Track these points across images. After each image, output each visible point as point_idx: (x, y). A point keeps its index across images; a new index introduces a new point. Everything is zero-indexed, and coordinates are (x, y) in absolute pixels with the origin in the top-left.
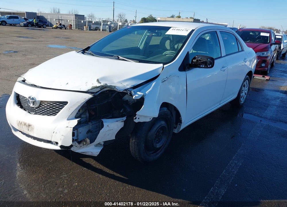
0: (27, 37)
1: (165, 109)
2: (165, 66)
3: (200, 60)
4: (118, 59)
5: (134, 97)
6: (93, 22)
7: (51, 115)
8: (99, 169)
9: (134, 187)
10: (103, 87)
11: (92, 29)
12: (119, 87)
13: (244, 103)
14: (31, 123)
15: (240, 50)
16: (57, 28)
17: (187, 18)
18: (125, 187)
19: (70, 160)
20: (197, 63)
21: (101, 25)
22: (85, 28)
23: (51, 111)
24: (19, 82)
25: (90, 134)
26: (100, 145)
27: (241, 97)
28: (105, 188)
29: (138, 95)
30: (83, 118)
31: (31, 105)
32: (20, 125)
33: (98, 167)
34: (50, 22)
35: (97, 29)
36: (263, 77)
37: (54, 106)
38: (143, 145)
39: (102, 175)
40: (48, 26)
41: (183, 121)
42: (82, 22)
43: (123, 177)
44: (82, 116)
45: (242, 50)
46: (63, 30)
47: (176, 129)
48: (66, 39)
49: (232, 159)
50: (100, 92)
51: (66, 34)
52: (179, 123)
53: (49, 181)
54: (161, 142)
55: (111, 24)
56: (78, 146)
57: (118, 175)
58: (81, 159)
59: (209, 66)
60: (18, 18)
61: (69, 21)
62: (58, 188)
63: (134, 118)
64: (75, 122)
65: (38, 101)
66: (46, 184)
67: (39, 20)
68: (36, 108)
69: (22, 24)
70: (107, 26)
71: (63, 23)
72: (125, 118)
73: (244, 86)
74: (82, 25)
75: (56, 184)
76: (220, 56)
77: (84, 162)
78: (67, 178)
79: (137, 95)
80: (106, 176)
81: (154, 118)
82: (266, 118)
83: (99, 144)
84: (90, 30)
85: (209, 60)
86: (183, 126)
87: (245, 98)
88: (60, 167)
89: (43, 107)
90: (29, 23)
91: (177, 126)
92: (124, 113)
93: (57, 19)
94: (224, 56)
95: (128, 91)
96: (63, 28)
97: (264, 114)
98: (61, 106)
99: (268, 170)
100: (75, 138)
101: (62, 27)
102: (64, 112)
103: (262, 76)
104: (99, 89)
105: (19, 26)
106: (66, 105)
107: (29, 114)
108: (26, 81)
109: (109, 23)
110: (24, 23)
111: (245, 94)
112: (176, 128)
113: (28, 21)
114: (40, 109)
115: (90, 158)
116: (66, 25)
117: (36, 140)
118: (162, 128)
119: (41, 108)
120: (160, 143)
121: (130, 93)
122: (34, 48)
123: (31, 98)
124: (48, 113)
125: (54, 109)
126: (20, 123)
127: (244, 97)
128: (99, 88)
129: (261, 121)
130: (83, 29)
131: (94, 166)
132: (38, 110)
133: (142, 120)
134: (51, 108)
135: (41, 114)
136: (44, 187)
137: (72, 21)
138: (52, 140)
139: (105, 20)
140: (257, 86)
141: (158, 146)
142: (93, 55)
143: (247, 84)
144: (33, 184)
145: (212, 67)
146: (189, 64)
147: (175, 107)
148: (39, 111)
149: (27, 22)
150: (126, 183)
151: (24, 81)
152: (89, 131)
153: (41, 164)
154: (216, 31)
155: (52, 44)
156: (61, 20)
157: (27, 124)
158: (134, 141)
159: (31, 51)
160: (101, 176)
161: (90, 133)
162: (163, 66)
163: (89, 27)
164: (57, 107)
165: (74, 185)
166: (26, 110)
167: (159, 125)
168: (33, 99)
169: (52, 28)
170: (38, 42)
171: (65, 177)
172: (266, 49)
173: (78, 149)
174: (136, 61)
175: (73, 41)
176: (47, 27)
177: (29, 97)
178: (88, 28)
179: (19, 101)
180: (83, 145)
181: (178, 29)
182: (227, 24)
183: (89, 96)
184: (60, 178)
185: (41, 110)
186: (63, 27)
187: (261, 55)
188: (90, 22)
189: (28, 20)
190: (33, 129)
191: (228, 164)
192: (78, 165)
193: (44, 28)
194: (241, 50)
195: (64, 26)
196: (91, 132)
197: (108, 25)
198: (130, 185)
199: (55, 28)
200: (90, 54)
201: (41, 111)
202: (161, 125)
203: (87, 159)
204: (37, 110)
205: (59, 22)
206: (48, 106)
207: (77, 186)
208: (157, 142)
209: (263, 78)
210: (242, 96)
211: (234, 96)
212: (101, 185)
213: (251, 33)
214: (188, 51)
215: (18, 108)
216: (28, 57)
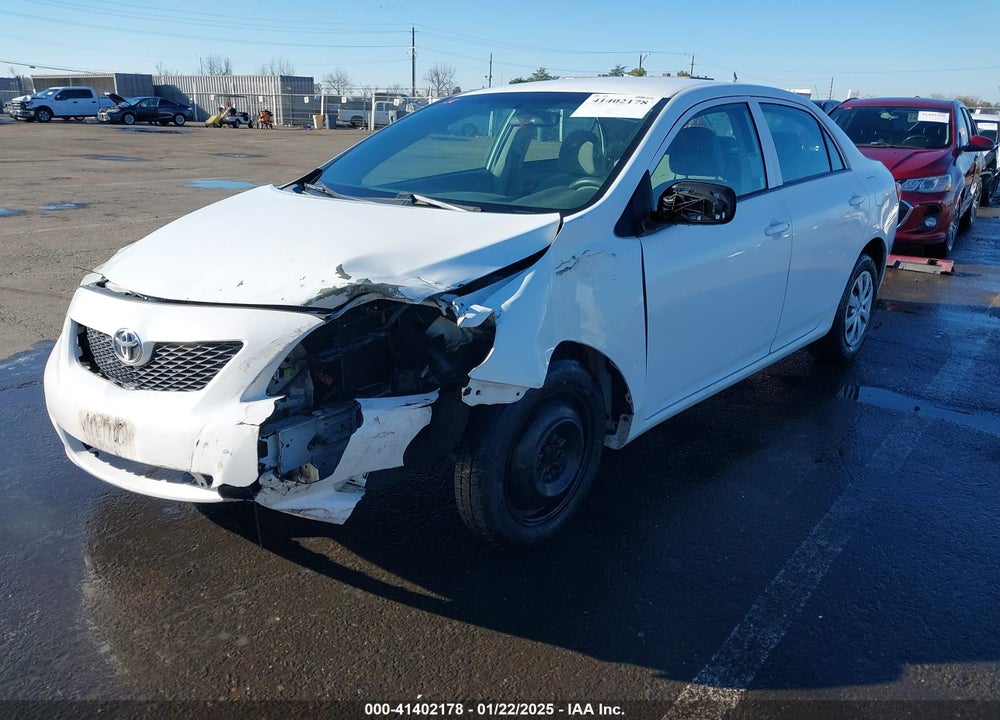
0: (121, 158)
1: (573, 367)
2: (566, 219)
3: (687, 198)
4: (414, 202)
5: (460, 321)
6: (344, 101)
7: (189, 387)
8: (355, 572)
9: (472, 627)
10: (356, 291)
11: (341, 123)
12: (408, 290)
13: (859, 350)
14: (123, 416)
15: (837, 165)
16: (221, 123)
17: (669, 75)
18: (441, 626)
19: (257, 543)
20: (676, 208)
21: (369, 108)
22: (315, 120)
23: (188, 375)
24: (87, 287)
25: (319, 450)
26: (355, 488)
27: (847, 329)
28: (373, 630)
29: (472, 314)
30: (296, 397)
31: (126, 359)
32: (89, 426)
33: (350, 564)
34: (197, 105)
35: (357, 123)
36: (932, 263)
37: (198, 358)
38: (500, 486)
39: (365, 590)
40: (191, 119)
41: (636, 409)
42: (306, 100)
43: (433, 595)
44: (294, 391)
45: (845, 168)
46: (243, 129)
47: (616, 436)
48: (250, 160)
49: (809, 535)
50: (348, 307)
51: (250, 141)
52: (622, 416)
53: (187, 609)
54: (562, 477)
55: (405, 103)
56: (280, 487)
57: (419, 589)
58: (293, 539)
59: (718, 217)
60: (91, 96)
61: (261, 99)
62: (217, 632)
63: (463, 390)
64: (266, 408)
65: (147, 343)
66: (178, 620)
67: (160, 98)
68: (141, 370)
69: (104, 115)
70: (392, 113)
71: (241, 106)
72: (434, 396)
73: (857, 292)
74: (307, 111)
75: (212, 621)
76: (763, 187)
77: (304, 549)
78: (246, 600)
79: (469, 315)
80: (378, 594)
81: (531, 392)
82: (934, 400)
83: (349, 485)
84: (334, 126)
85: (717, 195)
86: (639, 426)
87: (861, 332)
88: (224, 567)
89: (163, 363)
90: (129, 110)
91: (616, 426)
92: (430, 380)
93: (221, 95)
94: (778, 188)
95: (441, 303)
96: (240, 123)
97: (930, 387)
98: (220, 357)
99: (934, 567)
100: (269, 461)
101: (237, 120)
102: (232, 374)
103: (926, 261)
104: (343, 299)
105: (92, 123)
106: (235, 352)
107: (118, 388)
108: (108, 285)
109: (397, 102)
110: (113, 111)
111: (863, 319)
112: (613, 433)
113: (122, 104)
114: (154, 371)
115: (326, 538)
116: (251, 115)
117: (143, 477)
118: (565, 430)
119: (155, 366)
120: (558, 482)
121: (448, 310)
122: (143, 191)
123: (125, 334)
124: (180, 383)
125: (198, 367)
126: (90, 421)
127: (857, 331)
128: (346, 293)
129: (917, 409)
130: (308, 126)
131: (338, 562)
132: (148, 375)
133: (490, 398)
134: (188, 366)
135: (157, 386)
136: (171, 630)
137: (271, 98)
138: (194, 470)
139: (385, 91)
140: (909, 296)
141: (550, 491)
142: (330, 196)
143: (867, 285)
144: (136, 622)
145: (729, 218)
146: (652, 212)
147: (607, 360)
148: (150, 378)
149: (122, 109)
150: (445, 615)
151: (102, 285)
152: (315, 442)
153: (162, 557)
154: (747, 103)
155: (205, 177)
156: (235, 96)
157: (112, 422)
158: (468, 472)
159: (131, 202)
160: (359, 593)
161: (320, 447)
162: (562, 219)
163: (329, 116)
164: (209, 362)
165: (270, 621)
166: (107, 378)
167: (553, 419)
168: (130, 338)
169: (207, 126)
170: (157, 171)
171: (240, 599)
172: (938, 168)
173: (280, 500)
174: (472, 208)
175: (276, 164)
176: (186, 123)
177: (119, 334)
178: (327, 121)
179: (88, 349)
180: (296, 485)
181: (614, 97)
182: (808, 91)
183: (311, 322)
184: (224, 602)
185: (156, 374)
186: (242, 119)
187: (922, 189)
188: (332, 100)
189: (124, 101)
190: (130, 436)
191: (797, 552)
192: (286, 562)
193: (177, 125)
194: (841, 167)
195: (245, 115)
196: (324, 443)
197: (393, 107)
198: (458, 619)
199: (214, 125)
200: (323, 193)
201: (155, 379)
202: (558, 420)
203: (316, 539)
204: (142, 373)
205: (229, 104)
206: (179, 359)
207: (278, 626)
208: (550, 476)
209: (930, 269)
210: (852, 326)
211: (823, 328)
212: (360, 622)
213: (885, 115)
214: (648, 171)
215: (82, 372)
216: (122, 219)
